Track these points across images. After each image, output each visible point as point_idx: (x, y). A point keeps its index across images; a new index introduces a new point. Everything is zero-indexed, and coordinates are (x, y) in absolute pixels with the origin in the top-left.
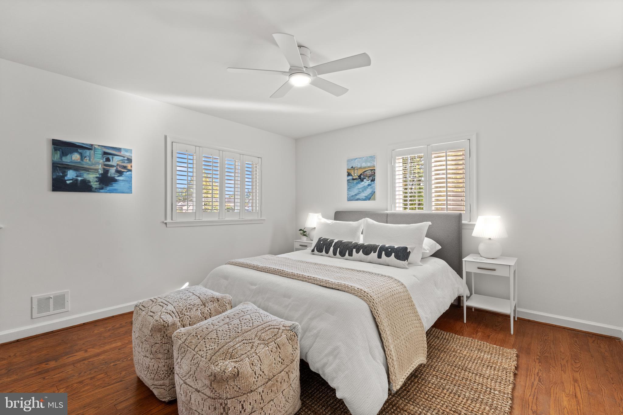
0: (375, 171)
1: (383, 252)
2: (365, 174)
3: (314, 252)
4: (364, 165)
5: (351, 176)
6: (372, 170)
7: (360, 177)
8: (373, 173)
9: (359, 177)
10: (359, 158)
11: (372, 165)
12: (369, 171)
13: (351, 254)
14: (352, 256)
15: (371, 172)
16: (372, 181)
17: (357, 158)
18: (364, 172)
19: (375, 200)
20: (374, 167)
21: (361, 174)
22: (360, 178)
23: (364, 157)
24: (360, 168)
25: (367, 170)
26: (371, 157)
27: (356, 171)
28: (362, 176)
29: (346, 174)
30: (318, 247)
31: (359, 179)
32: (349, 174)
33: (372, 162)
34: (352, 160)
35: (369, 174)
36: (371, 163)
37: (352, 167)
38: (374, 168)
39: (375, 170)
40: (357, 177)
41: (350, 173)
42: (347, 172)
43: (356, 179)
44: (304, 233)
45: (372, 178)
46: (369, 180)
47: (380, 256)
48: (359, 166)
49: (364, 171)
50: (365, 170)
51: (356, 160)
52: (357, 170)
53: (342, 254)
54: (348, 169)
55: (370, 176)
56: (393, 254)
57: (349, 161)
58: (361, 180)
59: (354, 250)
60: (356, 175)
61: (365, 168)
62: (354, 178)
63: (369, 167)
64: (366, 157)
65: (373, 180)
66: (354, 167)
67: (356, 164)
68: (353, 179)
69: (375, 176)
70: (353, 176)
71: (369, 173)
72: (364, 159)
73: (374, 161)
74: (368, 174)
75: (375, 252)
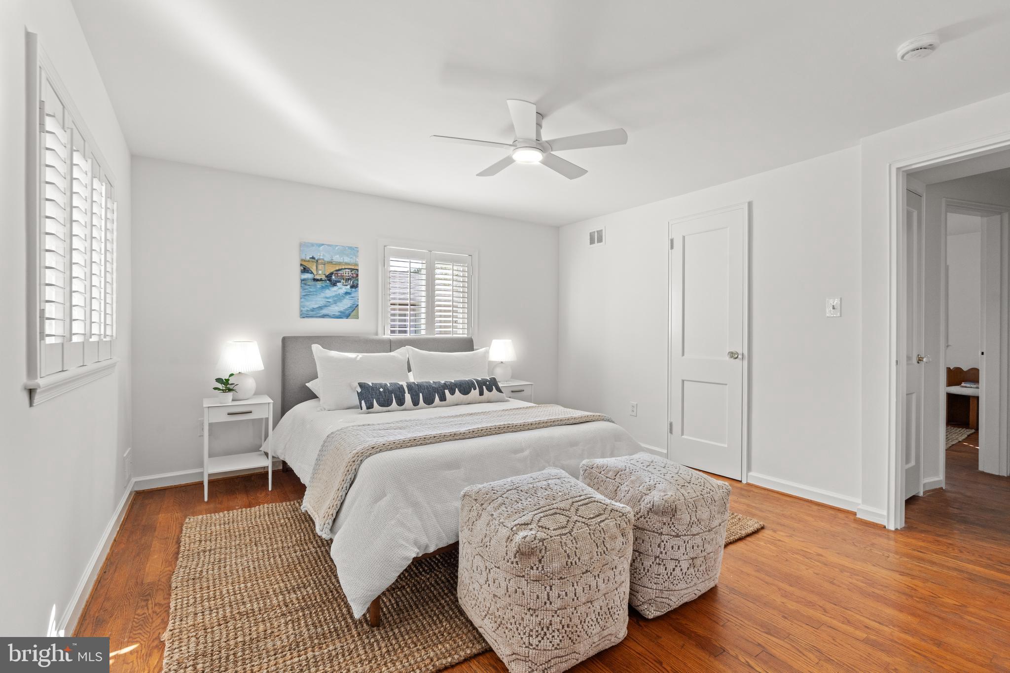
0: (358, 272)
1: (484, 387)
2: (339, 275)
3: (373, 408)
4: (337, 258)
5: (311, 273)
6: (352, 270)
7: (329, 277)
8: (355, 276)
9: (327, 276)
10: (329, 245)
11: (352, 261)
12: (347, 270)
13: (443, 398)
14: (445, 400)
15: (350, 273)
16: (352, 287)
17: (323, 245)
18: (337, 271)
19: (358, 318)
20: (357, 265)
21: (332, 274)
22: (330, 280)
23: (337, 246)
24: (330, 263)
25: (343, 267)
26: (350, 248)
27: (320, 267)
28: (333, 277)
29: (298, 269)
30: (378, 398)
31: (328, 282)
32: (305, 270)
33: (351, 256)
34: (313, 245)
35: (347, 275)
36: (351, 258)
37: (313, 258)
38: (356, 268)
39: (357, 270)
40: (324, 277)
41: (308, 268)
42: (301, 265)
43: (321, 280)
44: (226, 385)
45: (353, 283)
46: (347, 285)
47: (481, 393)
48: (327, 259)
49: (337, 268)
50: (340, 268)
51: (321, 248)
52: (324, 264)
53: (429, 401)
54: (302, 260)
55: (349, 279)
56: (494, 387)
57: (303, 246)
58: (331, 284)
59: (447, 392)
60: (320, 272)
61: (339, 263)
62: (318, 277)
63: (346, 264)
64: (342, 246)
65: (355, 286)
66: (316, 259)
67: (321, 254)
68: (315, 280)
69: (358, 280)
70: (315, 273)
71: (347, 273)
72: (337, 248)
73: (357, 256)
74: (344, 274)
75: (475, 389)
